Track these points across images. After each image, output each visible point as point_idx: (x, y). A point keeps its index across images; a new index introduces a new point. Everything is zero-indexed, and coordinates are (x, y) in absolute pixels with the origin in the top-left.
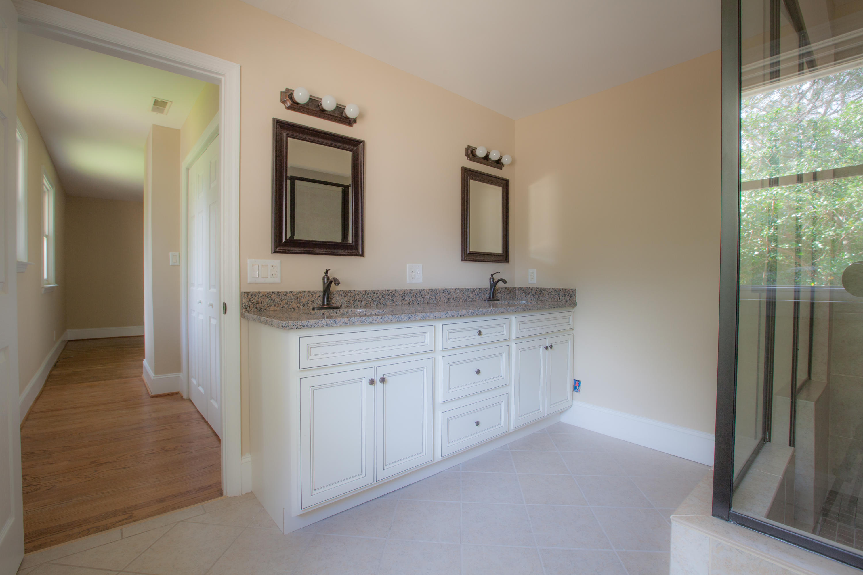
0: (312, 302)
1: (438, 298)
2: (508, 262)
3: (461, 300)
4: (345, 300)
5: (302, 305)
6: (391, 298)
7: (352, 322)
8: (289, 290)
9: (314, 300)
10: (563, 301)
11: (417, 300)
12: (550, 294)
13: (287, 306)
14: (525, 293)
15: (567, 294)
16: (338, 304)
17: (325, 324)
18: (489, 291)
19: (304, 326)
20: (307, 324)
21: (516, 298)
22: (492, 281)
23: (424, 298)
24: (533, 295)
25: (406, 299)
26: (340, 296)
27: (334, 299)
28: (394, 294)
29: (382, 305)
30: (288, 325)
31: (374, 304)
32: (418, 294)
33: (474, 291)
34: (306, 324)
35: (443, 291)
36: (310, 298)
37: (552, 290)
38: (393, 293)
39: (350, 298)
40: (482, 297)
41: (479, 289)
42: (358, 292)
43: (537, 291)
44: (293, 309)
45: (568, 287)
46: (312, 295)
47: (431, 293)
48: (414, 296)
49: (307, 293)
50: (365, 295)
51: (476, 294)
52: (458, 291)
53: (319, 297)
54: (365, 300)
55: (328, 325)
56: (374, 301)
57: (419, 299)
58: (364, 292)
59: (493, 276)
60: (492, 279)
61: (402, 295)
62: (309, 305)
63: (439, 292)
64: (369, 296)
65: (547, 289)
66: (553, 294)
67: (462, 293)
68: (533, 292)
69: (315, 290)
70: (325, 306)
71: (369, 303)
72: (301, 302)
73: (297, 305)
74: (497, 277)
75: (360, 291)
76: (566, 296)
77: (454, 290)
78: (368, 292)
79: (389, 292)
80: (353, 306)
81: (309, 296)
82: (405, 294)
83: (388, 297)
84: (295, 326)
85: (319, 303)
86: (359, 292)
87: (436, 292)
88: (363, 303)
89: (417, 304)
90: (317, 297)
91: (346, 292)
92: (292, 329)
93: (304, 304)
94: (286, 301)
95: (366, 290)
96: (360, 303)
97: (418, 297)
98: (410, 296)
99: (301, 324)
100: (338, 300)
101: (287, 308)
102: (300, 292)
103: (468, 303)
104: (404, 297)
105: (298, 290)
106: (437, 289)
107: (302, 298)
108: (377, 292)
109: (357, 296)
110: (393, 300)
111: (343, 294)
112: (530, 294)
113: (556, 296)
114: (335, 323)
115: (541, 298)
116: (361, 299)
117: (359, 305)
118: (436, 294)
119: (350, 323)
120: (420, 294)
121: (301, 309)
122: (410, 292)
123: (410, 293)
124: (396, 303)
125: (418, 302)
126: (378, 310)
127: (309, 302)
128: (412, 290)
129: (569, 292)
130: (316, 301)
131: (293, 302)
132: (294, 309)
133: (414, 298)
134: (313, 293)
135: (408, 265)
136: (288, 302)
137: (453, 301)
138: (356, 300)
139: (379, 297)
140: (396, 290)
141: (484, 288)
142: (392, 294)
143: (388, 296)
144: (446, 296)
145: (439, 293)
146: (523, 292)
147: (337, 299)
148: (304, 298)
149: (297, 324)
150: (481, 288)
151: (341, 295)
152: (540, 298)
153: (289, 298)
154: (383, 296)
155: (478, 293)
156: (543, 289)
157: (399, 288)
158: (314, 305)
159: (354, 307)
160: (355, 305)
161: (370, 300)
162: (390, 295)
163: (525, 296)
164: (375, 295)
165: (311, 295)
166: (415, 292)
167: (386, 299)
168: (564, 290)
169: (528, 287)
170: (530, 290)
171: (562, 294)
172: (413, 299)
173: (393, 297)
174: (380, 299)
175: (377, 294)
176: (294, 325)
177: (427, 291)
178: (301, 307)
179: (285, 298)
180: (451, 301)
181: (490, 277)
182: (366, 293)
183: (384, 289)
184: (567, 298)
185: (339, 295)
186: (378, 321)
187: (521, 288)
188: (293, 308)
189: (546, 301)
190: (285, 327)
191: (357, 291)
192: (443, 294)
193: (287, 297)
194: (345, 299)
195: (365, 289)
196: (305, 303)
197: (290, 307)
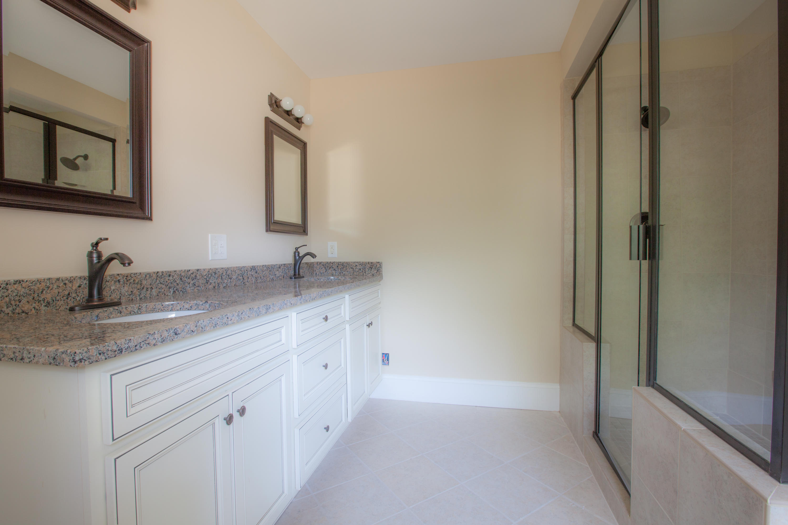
0: (65, 298)
1: (245, 278)
2: (307, 234)
3: (268, 279)
4: (125, 290)
5: (44, 304)
6: (192, 282)
7: (201, 329)
8: (12, 278)
9: (69, 294)
10: (369, 275)
11: (223, 282)
12: (354, 268)
13: (11, 309)
14: (325, 268)
15: (373, 267)
16: (115, 297)
17: (160, 339)
18: (293, 267)
19: (121, 352)
20: (127, 346)
21: (315, 274)
22: (297, 255)
23: (231, 279)
24: (335, 270)
25: (211, 281)
26: (117, 283)
27: (107, 289)
28: (196, 276)
29: (181, 293)
30: (87, 355)
31: (170, 292)
32: (224, 274)
33: (280, 267)
34: (124, 346)
35: (250, 269)
36: (61, 291)
37: (357, 264)
38: (194, 274)
39: (133, 286)
40: (287, 274)
41: (284, 264)
42: (146, 276)
43: (339, 266)
44: (23, 314)
45: (374, 261)
46: (65, 284)
47: (238, 272)
48: (220, 277)
49: (54, 282)
50: (157, 279)
51: (282, 271)
52: (265, 269)
53: (79, 287)
54: (156, 288)
55: (164, 341)
56: (170, 288)
57: (226, 281)
58: (155, 274)
59: (297, 249)
60: (297, 254)
61: (205, 277)
62: (58, 303)
63: (247, 270)
64: (162, 280)
65: (351, 263)
66: (357, 267)
67: (269, 270)
68: (335, 267)
69: (71, 276)
70: (96, 303)
71: (163, 290)
72: (41, 299)
73: (34, 305)
74: (302, 251)
75: (149, 274)
76: (373, 269)
77: (261, 268)
78: (161, 274)
79: (190, 273)
80: (138, 298)
81: (58, 287)
82: (210, 275)
83: (188, 281)
84: (104, 353)
85: (78, 299)
86: (148, 276)
87: (243, 271)
88: (154, 292)
89: (224, 287)
90: (74, 288)
91: (127, 276)
92: (97, 361)
93: (48, 303)
94: (7, 299)
95: (158, 272)
96: (149, 292)
97: (224, 277)
98: (215, 277)
99: (115, 348)
100: (114, 290)
101: (10, 312)
102: (39, 281)
103: (275, 282)
104: (208, 279)
105: (34, 276)
106: (244, 267)
107: (44, 292)
108: (173, 275)
109: (144, 282)
110: (195, 285)
111: (122, 281)
112: (332, 269)
113: (362, 269)
114: (176, 334)
115: (344, 273)
116: (151, 286)
117: (148, 296)
118: (244, 272)
119: (197, 331)
120: (226, 275)
121: (43, 312)
122: (213, 273)
123: (215, 273)
124: (198, 288)
125: (224, 285)
126: (195, 302)
127: (58, 298)
128: (217, 269)
129: (375, 266)
130: (74, 295)
131: (24, 300)
132: (27, 313)
133: (220, 280)
134: (67, 282)
135: (210, 235)
136: (13, 302)
137: (261, 280)
138: (143, 288)
139: (176, 282)
140: (198, 270)
141: (288, 264)
142: (193, 276)
143: (189, 278)
144: (254, 276)
145: (246, 272)
146: (323, 266)
147: (113, 288)
148: (49, 291)
149: (108, 350)
150: (286, 264)
151: (119, 281)
152: (342, 273)
153: (14, 294)
154: (181, 279)
155: (284, 270)
156: (347, 263)
157: (201, 267)
158: (69, 302)
159: (141, 299)
160: (141, 296)
161: (164, 286)
162: (191, 278)
163: (325, 271)
164: (171, 278)
165: (62, 284)
166: (220, 271)
167: (186, 284)
168: (370, 263)
169: (329, 261)
170: (332, 265)
171: (368, 267)
172: (219, 282)
173: (195, 281)
174: (178, 284)
175: (173, 276)
176: (100, 354)
177: (233, 270)
178: (43, 308)
179: (6, 294)
180: (259, 281)
181: (295, 250)
182: (157, 276)
183: (184, 269)
184: (374, 271)
185: (115, 282)
186: (234, 320)
187: (320, 263)
188: (23, 312)
189: (350, 275)
190: (81, 360)
191: (144, 273)
192: (251, 273)
193: (9, 292)
194: (126, 288)
195: (156, 270)
196: (50, 300)
197: (17, 311)
